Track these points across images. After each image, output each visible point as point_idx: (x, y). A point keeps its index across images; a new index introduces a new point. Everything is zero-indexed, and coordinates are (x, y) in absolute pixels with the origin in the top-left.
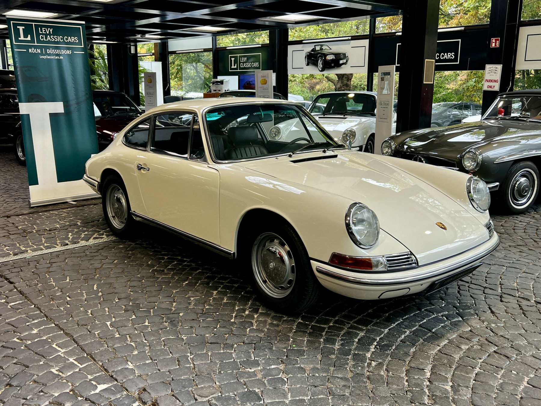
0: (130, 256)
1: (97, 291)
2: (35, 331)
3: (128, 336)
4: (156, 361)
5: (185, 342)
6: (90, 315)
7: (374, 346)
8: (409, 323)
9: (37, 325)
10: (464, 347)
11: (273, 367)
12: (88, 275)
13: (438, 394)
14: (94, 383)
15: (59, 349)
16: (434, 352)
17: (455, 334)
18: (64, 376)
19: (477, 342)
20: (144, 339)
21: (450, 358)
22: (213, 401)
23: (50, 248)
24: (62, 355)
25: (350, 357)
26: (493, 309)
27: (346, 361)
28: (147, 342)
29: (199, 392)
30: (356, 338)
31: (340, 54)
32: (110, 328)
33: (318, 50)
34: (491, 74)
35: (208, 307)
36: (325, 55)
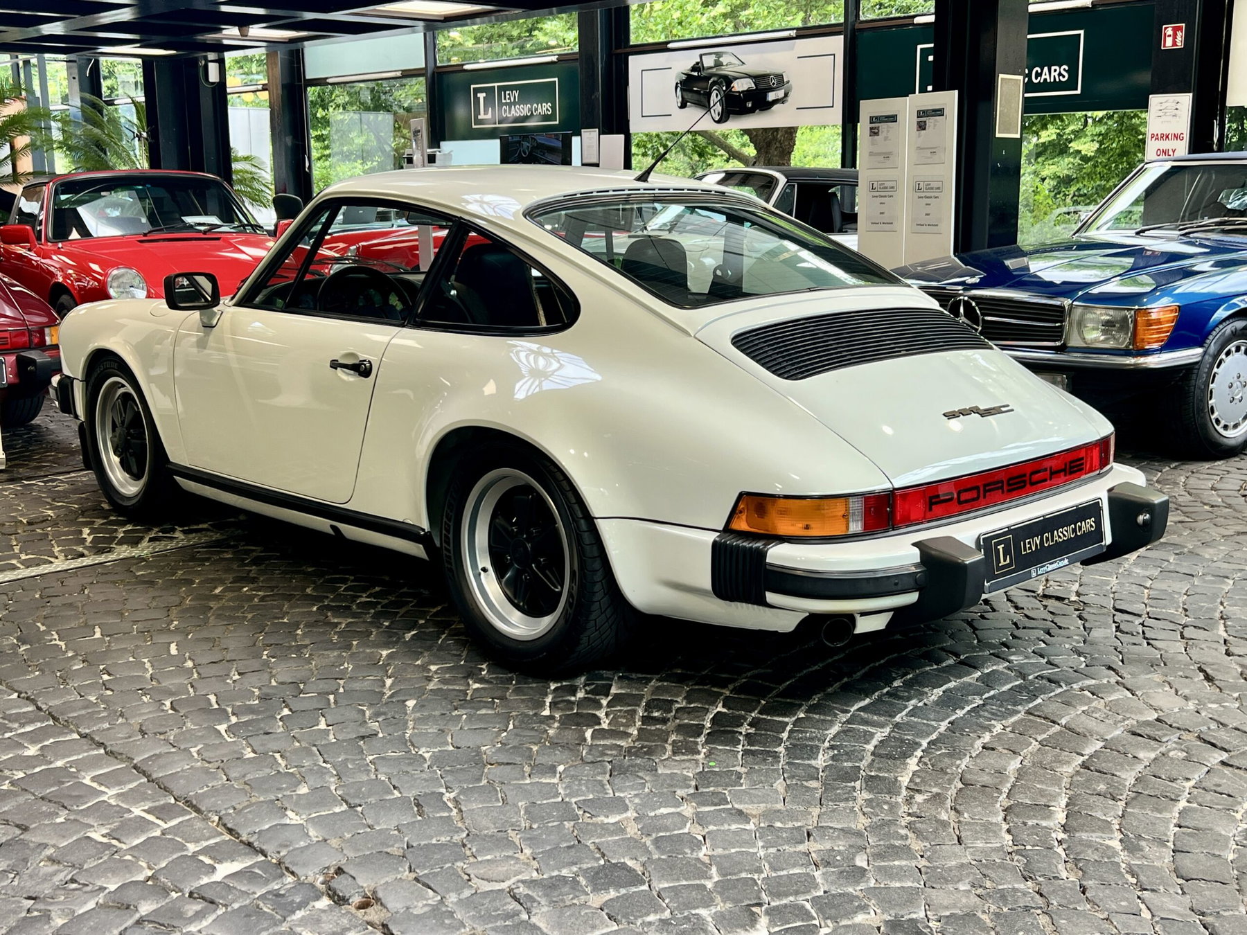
0: (254, 578)
1: (181, 658)
2: (32, 750)
3: (277, 756)
4: (359, 809)
5: (429, 763)
6: (171, 712)
7: (915, 760)
8: (1000, 706)
9: (34, 737)
10: (1147, 755)
11: (663, 811)
12: (150, 622)
13: (1091, 855)
14: (207, 861)
15: (103, 788)
16: (1069, 769)
17: (1117, 728)
18: (124, 847)
19: (1175, 742)
20: (322, 760)
21: (1112, 780)
22: (521, 889)
23: (38, 565)
24: (113, 802)
25: (858, 784)
26: (1209, 671)
27: (849, 792)
28: (328, 766)
29: (483, 871)
30: (867, 742)
31: (768, 75)
32: (229, 740)
33: (710, 68)
34: (1164, 118)
35: (477, 686)
36: (728, 80)
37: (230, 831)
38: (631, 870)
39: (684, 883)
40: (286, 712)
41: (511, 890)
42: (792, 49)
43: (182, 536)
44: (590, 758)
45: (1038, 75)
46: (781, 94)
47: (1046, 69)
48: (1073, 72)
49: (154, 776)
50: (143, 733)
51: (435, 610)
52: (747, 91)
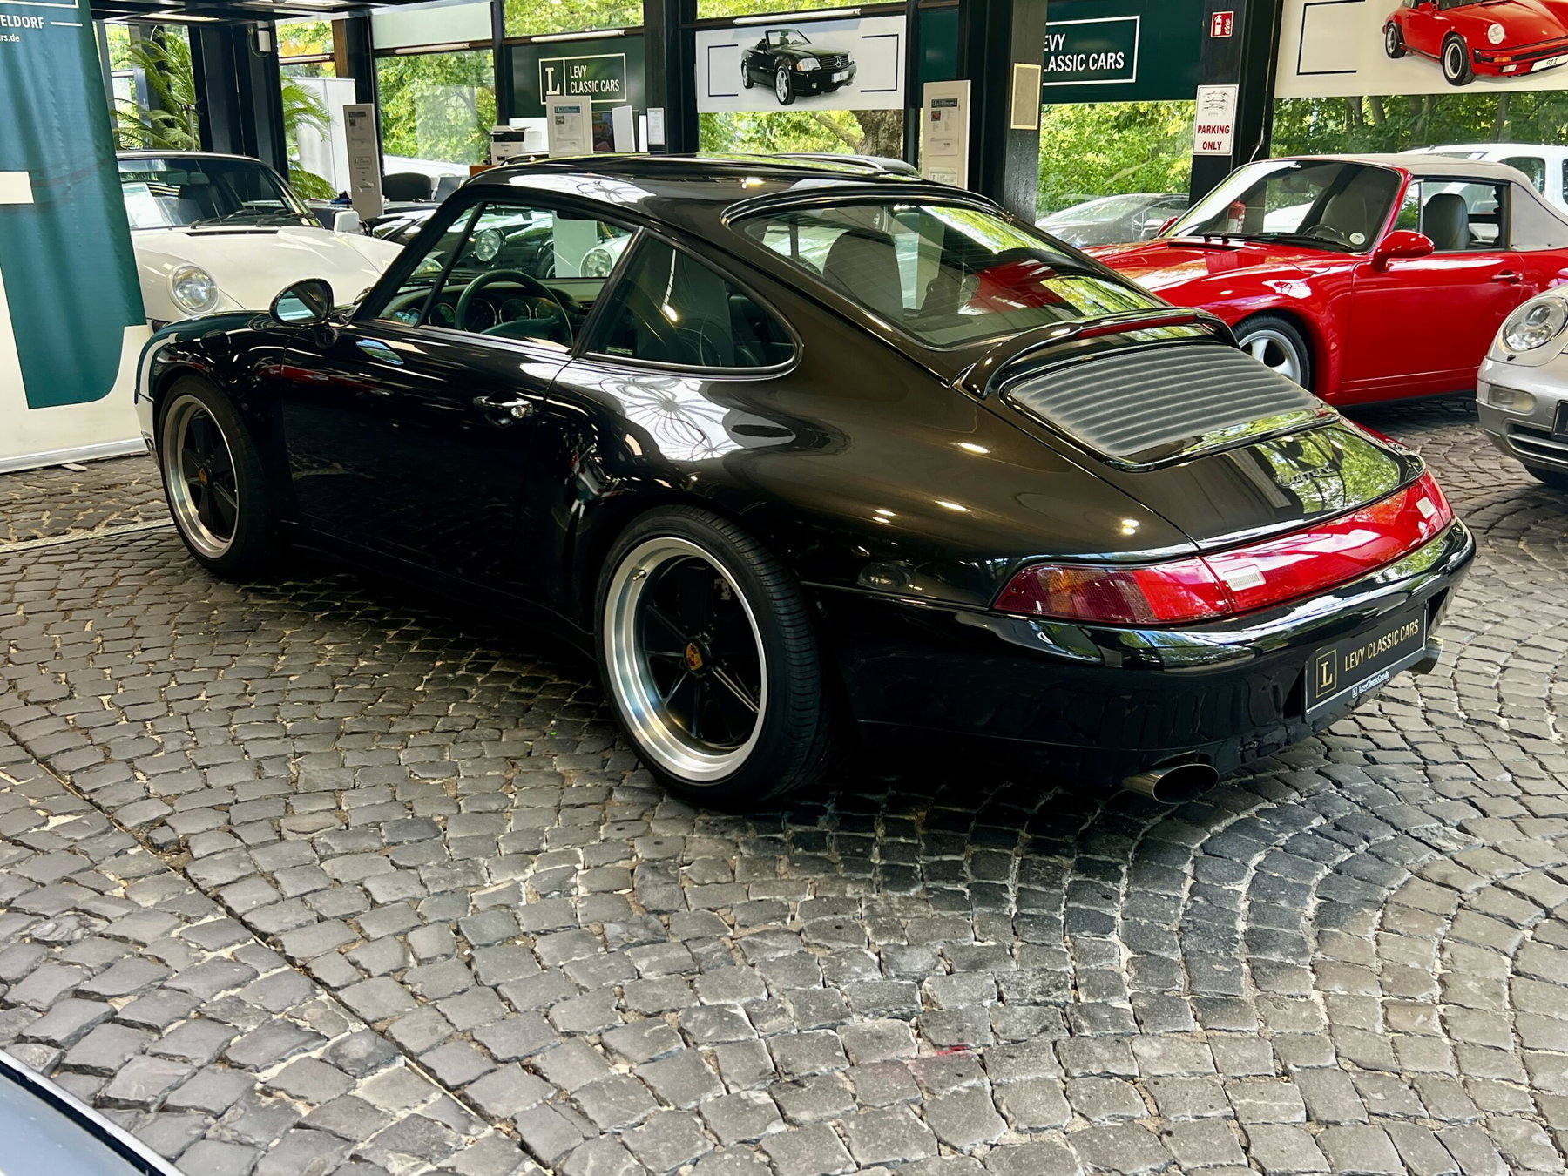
3: (148, 723)
11: (489, 774)
29: (294, 824)
31: (834, 55)
33: (776, 46)
34: (1210, 110)
36: (795, 59)
37: (78, 790)
38: (433, 825)
39: (477, 834)
40: (173, 684)
41: (311, 841)
42: (857, 28)
44: (442, 728)
45: (1095, 61)
47: (1102, 56)
49: (23, 739)
50: (27, 702)
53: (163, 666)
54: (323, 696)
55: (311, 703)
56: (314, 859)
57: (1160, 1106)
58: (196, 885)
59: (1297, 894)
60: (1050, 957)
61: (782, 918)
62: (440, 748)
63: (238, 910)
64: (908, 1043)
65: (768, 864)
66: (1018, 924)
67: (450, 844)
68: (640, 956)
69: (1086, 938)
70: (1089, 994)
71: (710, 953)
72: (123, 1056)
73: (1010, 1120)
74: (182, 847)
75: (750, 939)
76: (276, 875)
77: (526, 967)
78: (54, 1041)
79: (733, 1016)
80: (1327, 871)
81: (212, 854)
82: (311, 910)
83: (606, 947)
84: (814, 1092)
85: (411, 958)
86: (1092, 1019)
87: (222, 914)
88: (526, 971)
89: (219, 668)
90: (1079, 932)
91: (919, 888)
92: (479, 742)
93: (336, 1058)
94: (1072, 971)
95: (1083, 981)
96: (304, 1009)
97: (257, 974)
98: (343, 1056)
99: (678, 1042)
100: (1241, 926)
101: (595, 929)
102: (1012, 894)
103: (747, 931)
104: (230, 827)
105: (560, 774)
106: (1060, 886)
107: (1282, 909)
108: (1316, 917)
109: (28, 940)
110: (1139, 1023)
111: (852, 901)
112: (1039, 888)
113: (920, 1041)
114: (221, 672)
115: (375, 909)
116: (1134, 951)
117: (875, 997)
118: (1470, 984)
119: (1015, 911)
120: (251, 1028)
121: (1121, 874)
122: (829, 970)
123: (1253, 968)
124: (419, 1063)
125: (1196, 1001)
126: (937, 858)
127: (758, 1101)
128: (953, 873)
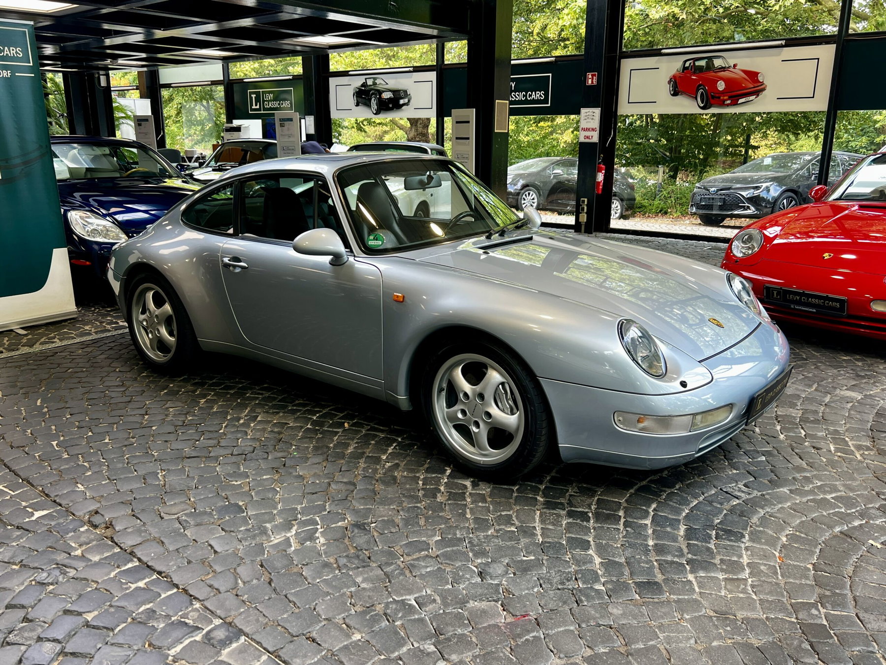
1: (42, 407)
3: (80, 456)
4: (115, 481)
5: (156, 458)
6: (30, 435)
7: (392, 447)
11: (265, 477)
12: (29, 388)
13: (455, 490)
14: (30, 510)
20: (102, 458)
22: (184, 517)
25: (362, 460)
27: (356, 464)
28: (105, 460)
29: (167, 510)
30: (374, 440)
31: (400, 91)
32: (57, 449)
33: (371, 85)
34: (587, 120)
35: (191, 418)
36: (380, 92)
37: (47, 495)
38: (240, 507)
39: (264, 511)
40: (90, 434)
41: (178, 517)
42: (411, 77)
43: (58, 341)
44: (235, 453)
45: (530, 96)
46: (406, 100)
47: (534, 93)
48: (546, 95)
49: (13, 469)
50: (12, 447)
51: (179, 379)
52: (390, 99)
53: (84, 424)
54: (172, 437)
55: (166, 441)
56: (180, 529)
57: (626, 640)
58: (119, 546)
59: (675, 524)
60: (562, 564)
61: (427, 550)
62: (237, 464)
63: (144, 559)
64: (499, 615)
65: (416, 520)
66: (544, 548)
67: (251, 518)
68: (357, 575)
69: (578, 552)
70: (584, 583)
71: (393, 571)
72: (96, 646)
73: (555, 653)
74: (109, 525)
75: (412, 562)
76: (162, 539)
77: (300, 583)
78: (57, 640)
79: (410, 605)
80: (687, 511)
81: (126, 529)
82: (183, 557)
83: (339, 570)
84: (457, 643)
85: (240, 581)
86: (588, 597)
87: (136, 562)
88: (301, 586)
89: (114, 424)
90: (574, 550)
91: (492, 530)
92: (257, 460)
93: (209, 640)
94: (573, 570)
95: (580, 576)
96: (188, 614)
97: (160, 596)
98: (213, 638)
99: (384, 620)
100: (651, 543)
101: (332, 560)
102: (539, 532)
103: (410, 558)
104: (133, 513)
105: (302, 476)
106: (561, 525)
107: (668, 532)
108: (685, 536)
109: (33, 583)
110: (610, 597)
111: (459, 540)
112: (551, 527)
113: (505, 613)
114: (115, 426)
115: (216, 555)
116: (602, 558)
117: (480, 591)
118: (762, 567)
119: (541, 540)
120: (162, 625)
121: (590, 517)
122: (453, 578)
123: (659, 564)
124: (252, 639)
125: (635, 583)
126: (499, 514)
127: (429, 650)
128: (508, 520)
